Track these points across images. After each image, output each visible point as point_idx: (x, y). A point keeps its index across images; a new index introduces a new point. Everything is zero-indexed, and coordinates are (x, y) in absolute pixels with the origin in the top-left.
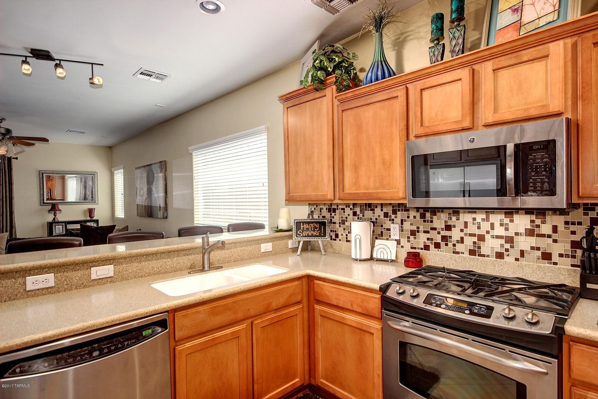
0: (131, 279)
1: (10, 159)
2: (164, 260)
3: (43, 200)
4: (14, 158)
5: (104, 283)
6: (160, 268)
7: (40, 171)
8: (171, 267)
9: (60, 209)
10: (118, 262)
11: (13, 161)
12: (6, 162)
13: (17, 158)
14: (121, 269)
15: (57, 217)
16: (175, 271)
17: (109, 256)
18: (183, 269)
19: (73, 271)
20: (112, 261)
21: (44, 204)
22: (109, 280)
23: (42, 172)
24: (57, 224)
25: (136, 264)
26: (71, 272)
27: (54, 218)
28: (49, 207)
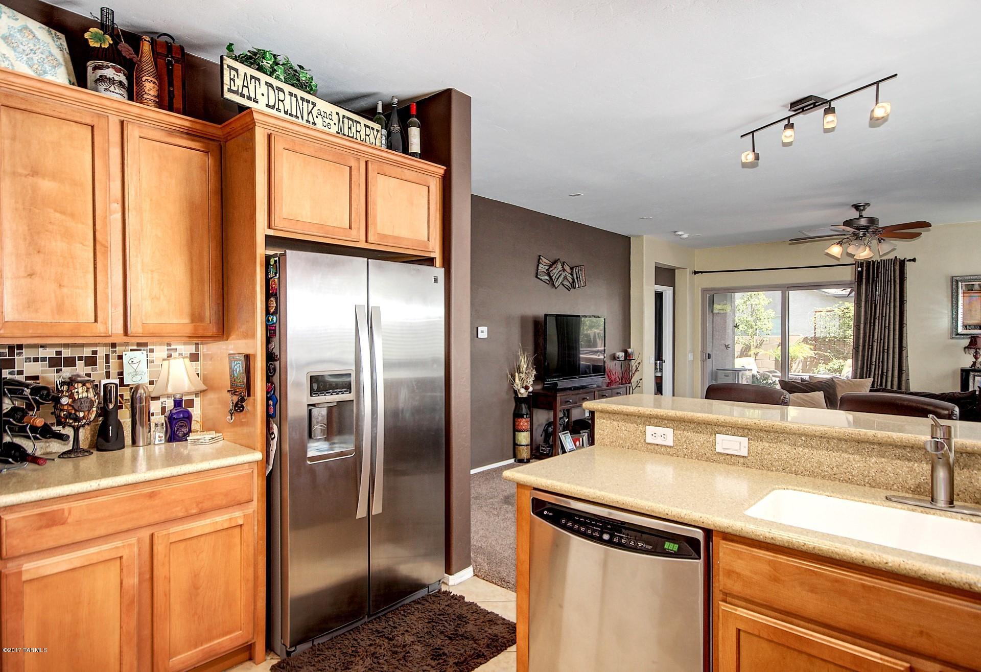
0: (776, 471)
1: (902, 263)
2: (846, 456)
3: (956, 329)
4: (909, 260)
5: (734, 464)
6: (835, 468)
7: (952, 277)
8: (863, 475)
10: (755, 436)
11: (909, 265)
12: (897, 268)
13: (914, 260)
14: (760, 448)
16: (871, 486)
17: (738, 421)
18: (895, 487)
19: (694, 432)
20: (746, 431)
21: (957, 337)
22: (742, 460)
23: (957, 278)
24: (978, 374)
25: (787, 448)
26: (692, 433)
27: (975, 362)
28: (966, 342)
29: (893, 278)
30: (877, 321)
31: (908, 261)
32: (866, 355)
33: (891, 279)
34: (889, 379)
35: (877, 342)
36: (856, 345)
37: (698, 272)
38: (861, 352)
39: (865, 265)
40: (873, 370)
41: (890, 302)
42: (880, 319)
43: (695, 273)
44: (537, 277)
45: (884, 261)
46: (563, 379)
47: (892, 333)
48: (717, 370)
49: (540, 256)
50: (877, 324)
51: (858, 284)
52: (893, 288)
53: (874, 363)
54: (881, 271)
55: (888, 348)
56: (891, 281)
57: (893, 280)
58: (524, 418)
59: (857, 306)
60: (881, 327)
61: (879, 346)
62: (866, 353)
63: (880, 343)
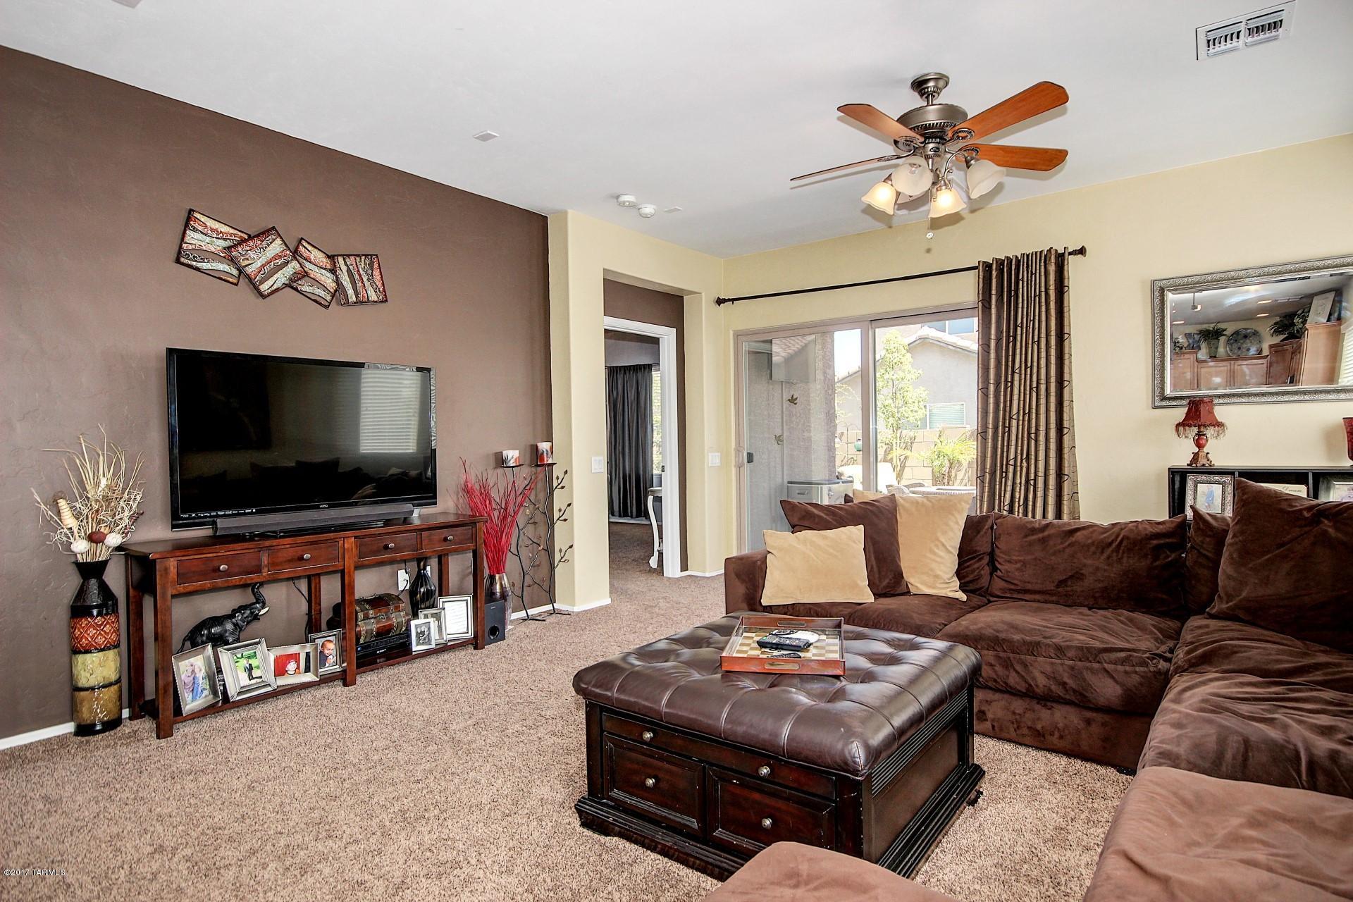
1: (1061, 259)
3: (1162, 389)
4: (1073, 253)
7: (1153, 282)
9: (1219, 420)
11: (1073, 263)
12: (1052, 268)
13: (1082, 251)
15: (1206, 450)
21: (1164, 403)
23: (1163, 284)
24: (1204, 478)
27: (1198, 453)
28: (1180, 414)
29: (1043, 289)
30: (1017, 376)
31: (1070, 254)
32: (999, 446)
33: (1040, 292)
34: (1040, 493)
35: (1018, 420)
36: (982, 426)
37: (725, 301)
38: (990, 440)
39: (994, 267)
40: (1011, 475)
41: (1039, 337)
42: (1023, 372)
43: (720, 301)
44: (178, 261)
45: (1028, 256)
46: (257, 513)
47: (1043, 401)
48: (791, 483)
49: (191, 211)
50: (1016, 383)
51: (983, 305)
52: (1043, 309)
53: (1012, 462)
54: (1023, 277)
55: (1037, 429)
56: (1040, 295)
57: (1043, 294)
58: (91, 615)
59: (983, 349)
60: (1025, 390)
61: (1021, 427)
62: (1000, 442)
63: (1023, 420)
